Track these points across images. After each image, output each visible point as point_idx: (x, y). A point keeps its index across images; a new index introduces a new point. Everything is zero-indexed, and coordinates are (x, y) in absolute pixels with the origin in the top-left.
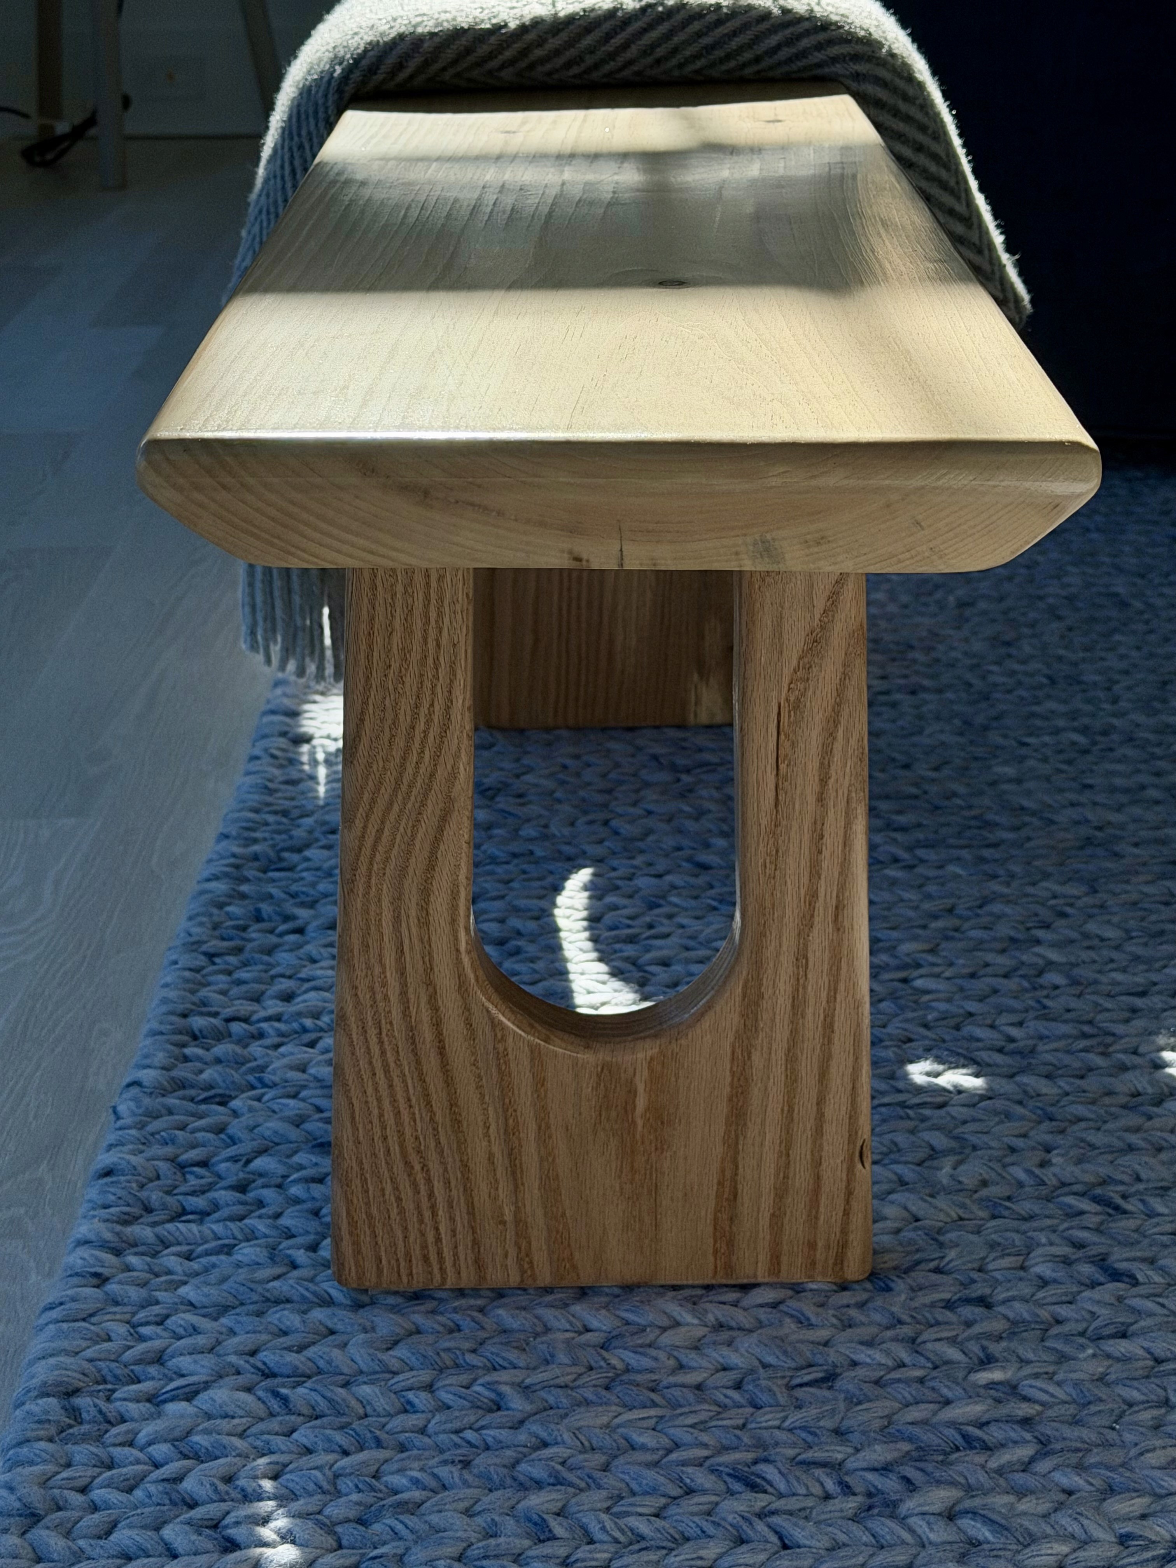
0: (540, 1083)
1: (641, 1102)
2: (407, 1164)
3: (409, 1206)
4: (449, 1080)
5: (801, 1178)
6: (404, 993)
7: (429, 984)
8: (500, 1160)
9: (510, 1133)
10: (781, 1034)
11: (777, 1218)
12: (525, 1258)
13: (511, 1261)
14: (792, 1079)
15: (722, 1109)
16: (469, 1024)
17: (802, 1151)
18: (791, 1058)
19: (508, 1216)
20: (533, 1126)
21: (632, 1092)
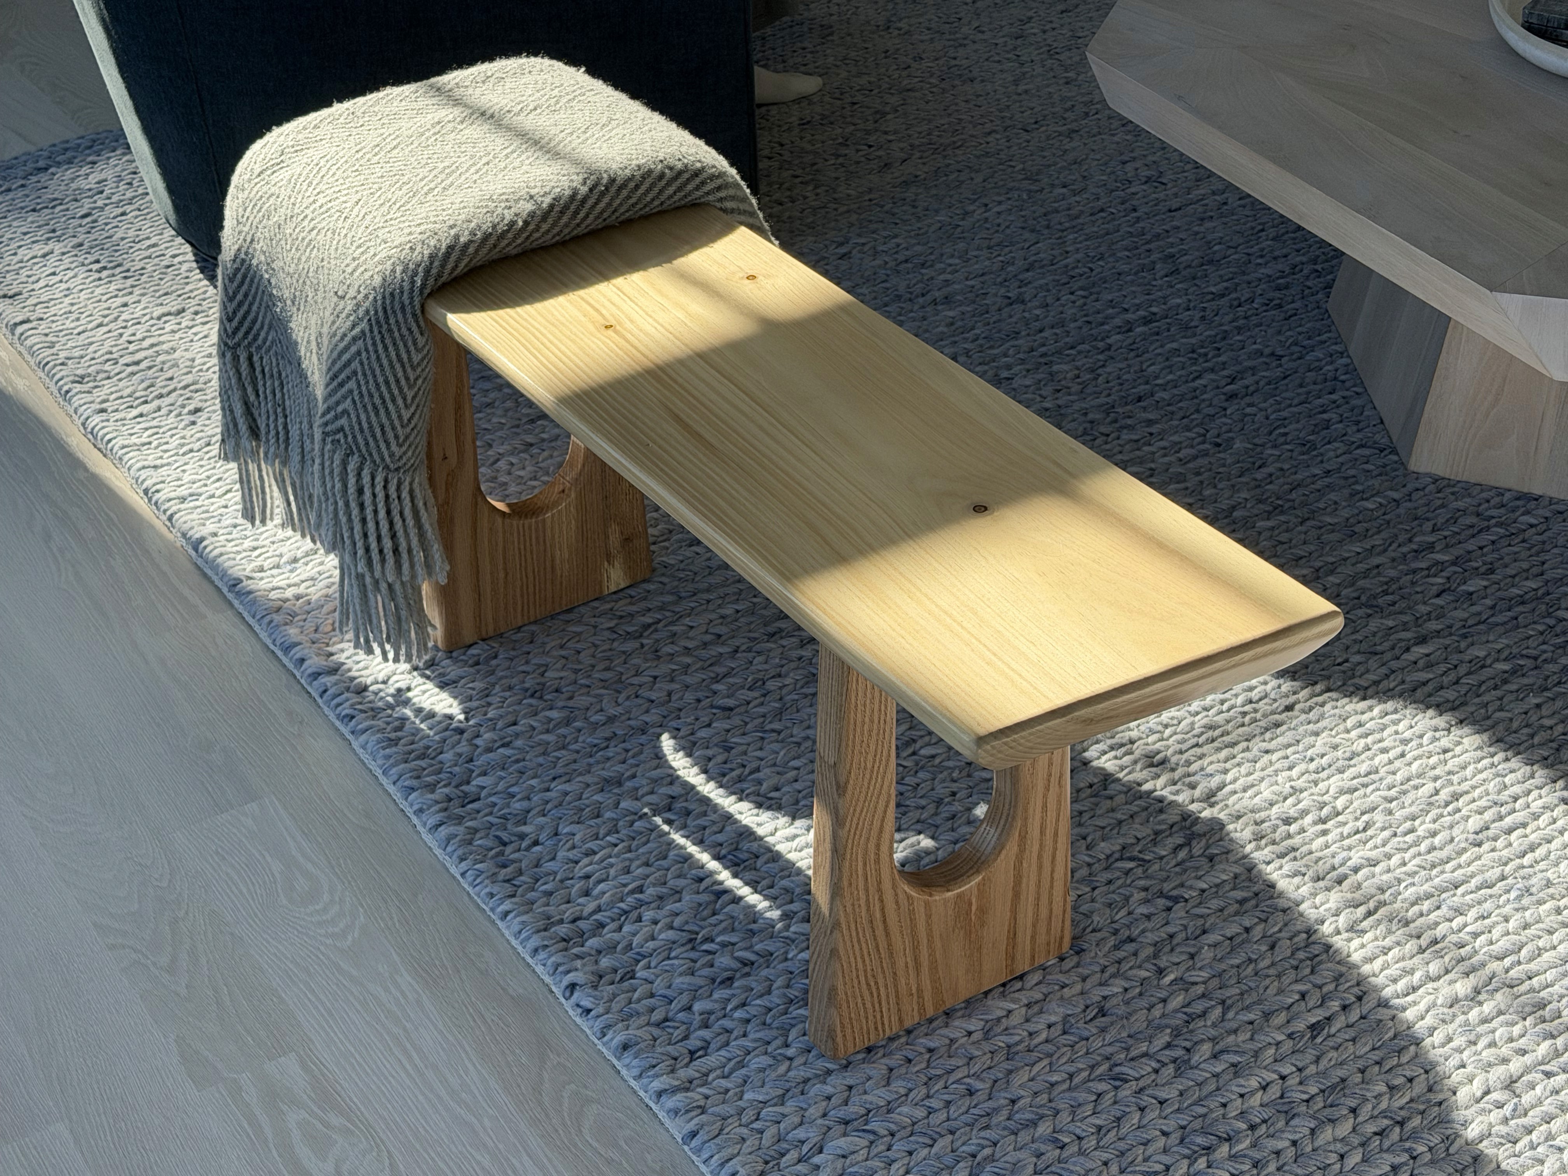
0: (929, 916)
1: (974, 908)
2: (868, 984)
3: (869, 1005)
4: (887, 934)
5: (1044, 912)
6: (868, 900)
7: (880, 890)
8: (911, 964)
9: (916, 948)
10: (1036, 847)
11: (1033, 937)
12: (922, 1008)
13: (916, 1013)
14: (1040, 867)
15: (1010, 894)
16: (897, 902)
17: (1044, 901)
18: (1040, 857)
19: (914, 991)
20: (925, 941)
21: (970, 904)
